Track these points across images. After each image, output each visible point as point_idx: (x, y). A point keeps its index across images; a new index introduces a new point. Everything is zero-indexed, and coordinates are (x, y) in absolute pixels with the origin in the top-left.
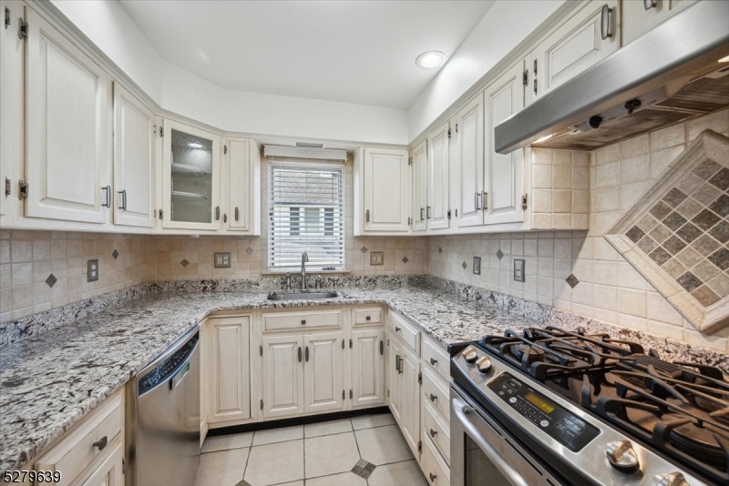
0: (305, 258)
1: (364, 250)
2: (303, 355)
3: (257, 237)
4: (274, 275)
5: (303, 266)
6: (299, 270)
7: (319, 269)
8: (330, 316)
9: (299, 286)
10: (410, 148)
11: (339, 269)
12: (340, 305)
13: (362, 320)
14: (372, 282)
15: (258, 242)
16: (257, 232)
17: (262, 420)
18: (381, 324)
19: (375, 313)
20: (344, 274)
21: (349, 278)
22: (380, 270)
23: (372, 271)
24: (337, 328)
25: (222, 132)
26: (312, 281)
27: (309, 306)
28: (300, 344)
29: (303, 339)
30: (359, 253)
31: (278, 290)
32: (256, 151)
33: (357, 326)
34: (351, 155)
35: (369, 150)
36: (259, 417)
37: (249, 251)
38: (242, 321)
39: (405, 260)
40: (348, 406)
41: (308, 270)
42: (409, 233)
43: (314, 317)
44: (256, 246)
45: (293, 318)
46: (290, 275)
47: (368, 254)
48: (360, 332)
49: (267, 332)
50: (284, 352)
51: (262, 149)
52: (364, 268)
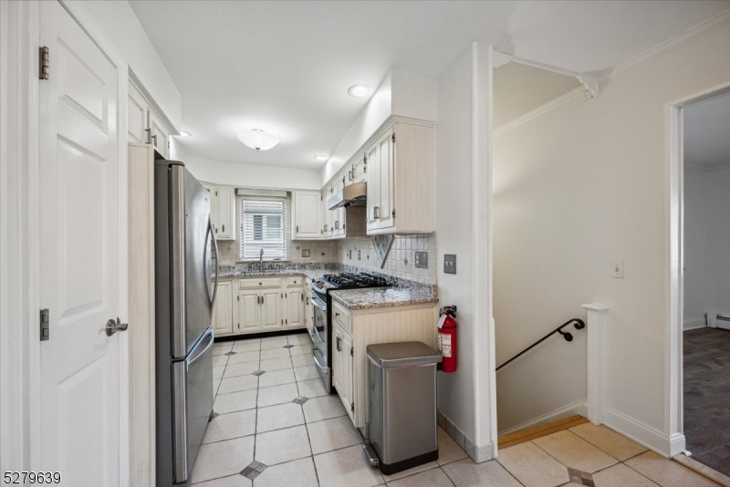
0: (262, 253)
1: (298, 248)
2: (260, 300)
3: (233, 241)
4: (244, 263)
5: (261, 258)
6: (258, 260)
7: (271, 259)
8: (275, 281)
9: (259, 268)
10: (322, 191)
11: (283, 259)
12: (280, 276)
13: (292, 283)
14: (303, 266)
15: (234, 244)
16: (234, 238)
17: (238, 334)
18: (301, 286)
19: (299, 280)
20: (286, 262)
21: (289, 264)
22: (307, 260)
23: (302, 260)
24: (278, 287)
25: (215, 185)
26: (267, 266)
27: (264, 276)
28: (259, 295)
29: (261, 293)
30: (295, 250)
31: (246, 271)
32: (233, 192)
33: (289, 286)
34: (289, 194)
35: (298, 193)
36: (237, 332)
37: (229, 249)
38: (228, 283)
39: (323, 254)
40: (285, 328)
41: (264, 260)
42: (322, 239)
43: (266, 282)
44: (233, 246)
45: (255, 282)
46: (253, 263)
47: (300, 250)
48: (291, 290)
49: (241, 289)
50: (250, 299)
51: (236, 190)
52: (298, 258)
